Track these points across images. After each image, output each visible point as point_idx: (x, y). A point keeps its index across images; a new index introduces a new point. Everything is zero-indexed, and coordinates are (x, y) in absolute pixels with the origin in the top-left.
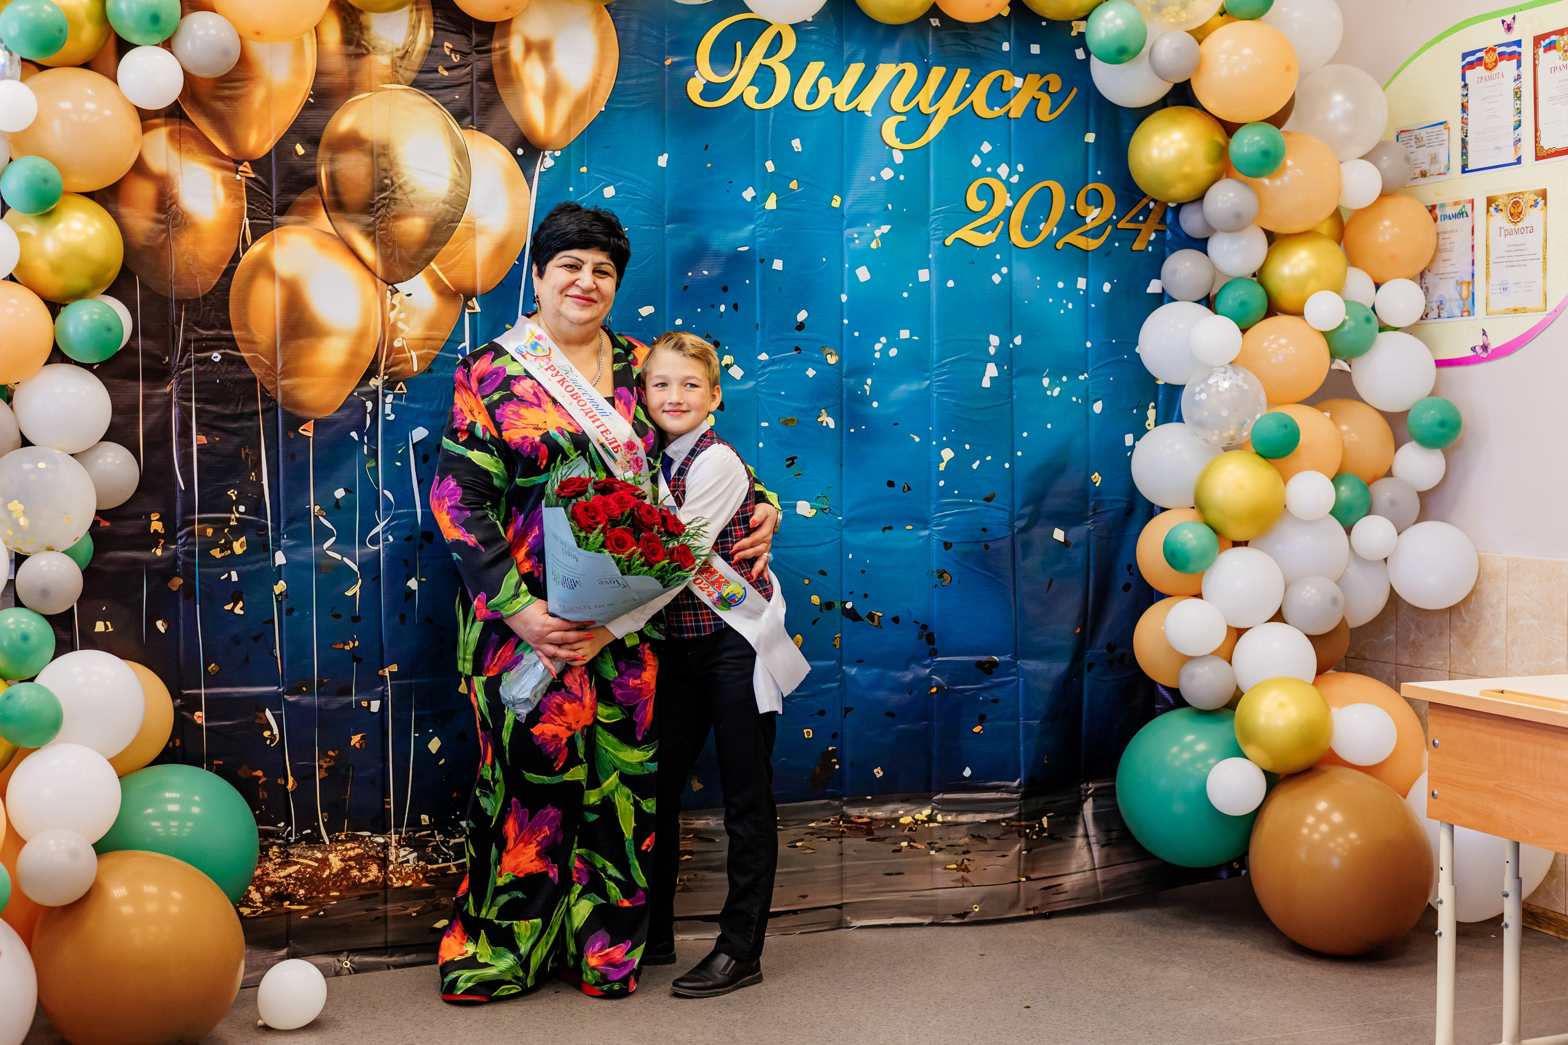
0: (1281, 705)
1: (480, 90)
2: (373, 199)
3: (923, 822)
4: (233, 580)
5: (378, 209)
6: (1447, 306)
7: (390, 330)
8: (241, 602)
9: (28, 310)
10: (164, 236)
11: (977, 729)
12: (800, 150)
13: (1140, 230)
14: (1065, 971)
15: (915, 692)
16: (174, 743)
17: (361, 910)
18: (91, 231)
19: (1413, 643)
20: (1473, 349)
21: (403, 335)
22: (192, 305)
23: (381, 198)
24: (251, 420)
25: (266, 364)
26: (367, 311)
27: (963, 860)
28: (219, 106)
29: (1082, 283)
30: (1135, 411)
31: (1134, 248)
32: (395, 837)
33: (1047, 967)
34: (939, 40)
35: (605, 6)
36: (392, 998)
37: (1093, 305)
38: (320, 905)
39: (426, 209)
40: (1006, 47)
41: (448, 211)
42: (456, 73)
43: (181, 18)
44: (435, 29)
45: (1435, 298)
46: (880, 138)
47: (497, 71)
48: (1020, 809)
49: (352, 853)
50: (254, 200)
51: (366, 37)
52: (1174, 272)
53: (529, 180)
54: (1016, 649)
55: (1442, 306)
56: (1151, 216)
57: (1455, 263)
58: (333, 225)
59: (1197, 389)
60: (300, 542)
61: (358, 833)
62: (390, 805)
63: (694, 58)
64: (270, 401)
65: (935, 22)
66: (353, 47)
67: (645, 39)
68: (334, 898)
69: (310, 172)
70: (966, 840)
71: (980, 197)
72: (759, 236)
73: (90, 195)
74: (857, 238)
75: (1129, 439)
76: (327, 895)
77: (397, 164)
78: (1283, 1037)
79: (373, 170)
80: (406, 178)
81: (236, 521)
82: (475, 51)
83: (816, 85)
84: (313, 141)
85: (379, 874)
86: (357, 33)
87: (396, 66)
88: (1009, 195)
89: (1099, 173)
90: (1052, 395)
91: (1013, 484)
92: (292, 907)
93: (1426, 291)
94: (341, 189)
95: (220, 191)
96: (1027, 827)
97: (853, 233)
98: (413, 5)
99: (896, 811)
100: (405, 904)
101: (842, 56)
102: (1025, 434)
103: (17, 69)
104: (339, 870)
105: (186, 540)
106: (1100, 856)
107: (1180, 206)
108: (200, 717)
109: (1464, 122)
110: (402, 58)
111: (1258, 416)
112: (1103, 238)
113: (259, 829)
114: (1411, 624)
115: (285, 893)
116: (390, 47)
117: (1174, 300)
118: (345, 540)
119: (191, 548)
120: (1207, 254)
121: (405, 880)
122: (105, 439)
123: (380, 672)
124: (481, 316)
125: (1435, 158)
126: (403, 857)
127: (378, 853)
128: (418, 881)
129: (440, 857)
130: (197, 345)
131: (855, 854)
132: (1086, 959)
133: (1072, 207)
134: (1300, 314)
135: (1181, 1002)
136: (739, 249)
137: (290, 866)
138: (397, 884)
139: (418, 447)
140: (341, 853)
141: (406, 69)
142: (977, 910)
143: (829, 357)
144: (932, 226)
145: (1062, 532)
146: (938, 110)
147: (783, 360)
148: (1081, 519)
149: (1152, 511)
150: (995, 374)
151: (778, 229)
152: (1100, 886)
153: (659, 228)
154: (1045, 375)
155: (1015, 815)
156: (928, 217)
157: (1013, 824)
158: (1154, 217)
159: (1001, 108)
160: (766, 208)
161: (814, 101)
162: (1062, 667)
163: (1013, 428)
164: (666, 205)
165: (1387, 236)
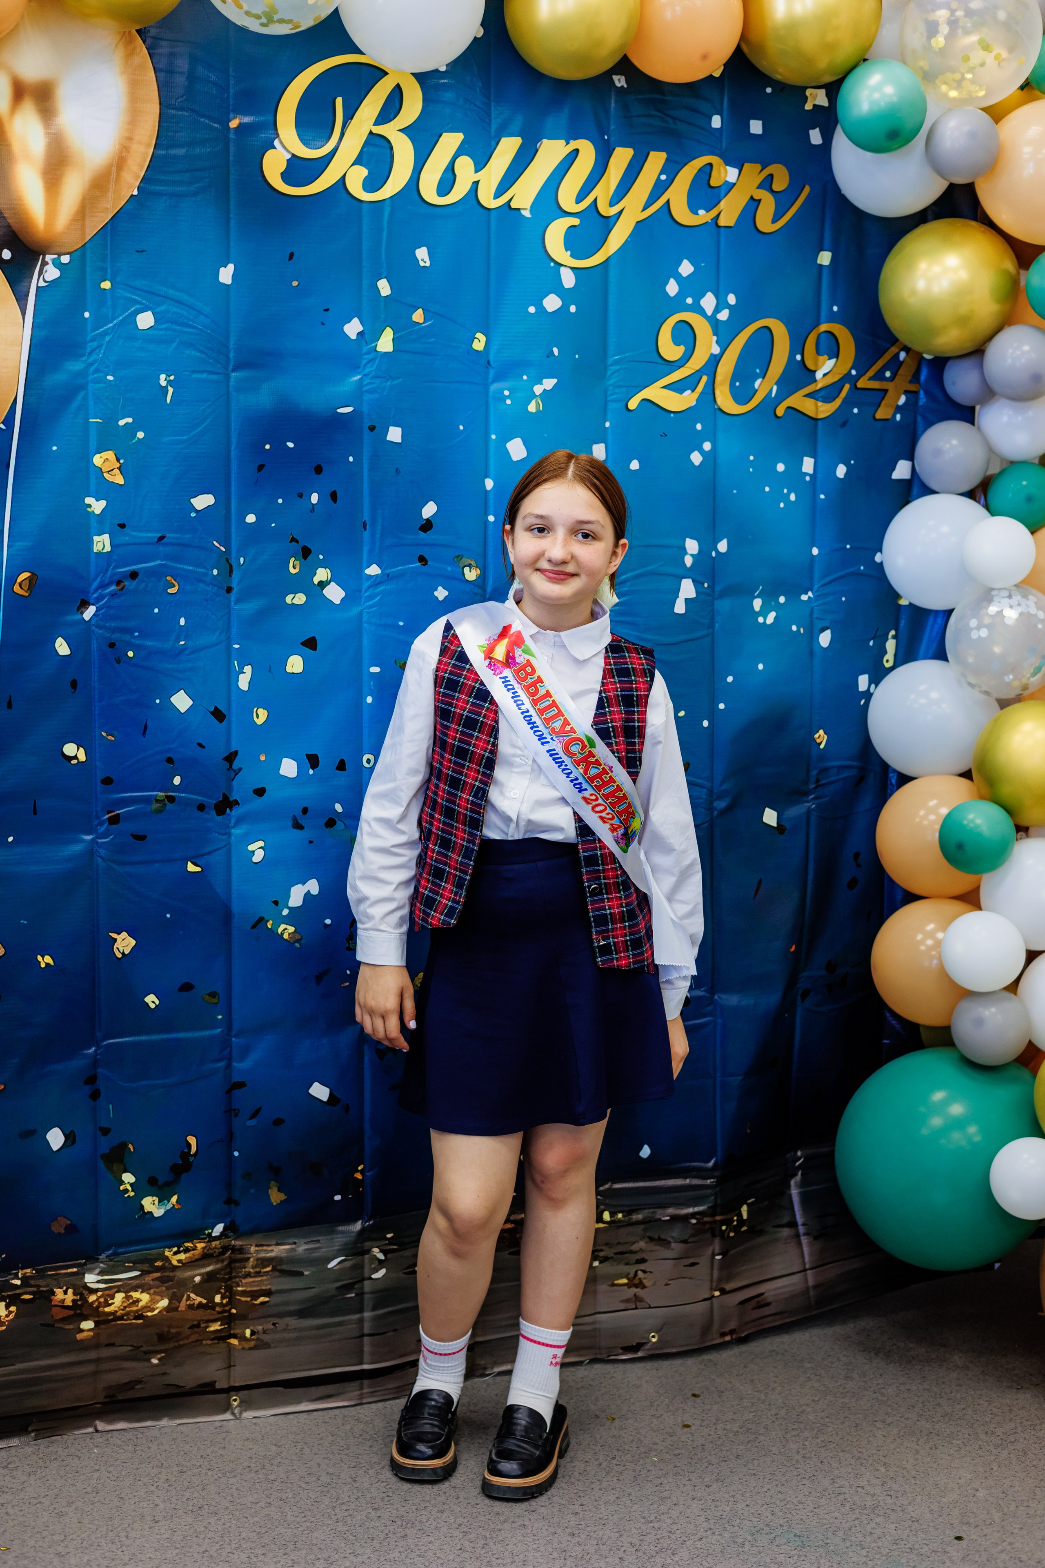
12: (428, 264)
13: (886, 391)
27: (636, 1272)
29: (808, 465)
30: (871, 643)
31: (879, 415)
34: (626, 108)
35: (138, 31)
37: (822, 496)
40: (716, 122)
46: (542, 250)
48: (716, 1198)
52: (938, 452)
53: (22, 300)
54: (713, 980)
56: (901, 371)
59: (971, 620)
63: (271, 118)
65: (620, 81)
67: (200, 86)
70: (643, 1244)
71: (676, 341)
72: (368, 392)
74: (508, 397)
75: (863, 682)
83: (451, 168)
88: (715, 338)
89: (835, 308)
90: (765, 623)
91: (713, 750)
96: (723, 1223)
97: (503, 388)
101: (489, 125)
102: (730, 679)
106: (811, 1254)
107: (944, 361)
112: (838, 402)
117: (931, 492)
120: (977, 427)
132: (819, 1430)
133: (798, 357)
136: (339, 411)
142: (654, 1340)
143: (467, 570)
144: (611, 382)
145: (775, 813)
146: (622, 210)
147: (400, 575)
148: (798, 794)
149: (889, 782)
150: (693, 595)
151: (395, 382)
152: (812, 1293)
153: (221, 377)
154: (756, 594)
155: (709, 1208)
156: (606, 368)
157: (706, 1219)
158: (905, 373)
159: (707, 212)
160: (378, 349)
161: (448, 191)
162: (772, 999)
163: (713, 670)
164: (232, 343)
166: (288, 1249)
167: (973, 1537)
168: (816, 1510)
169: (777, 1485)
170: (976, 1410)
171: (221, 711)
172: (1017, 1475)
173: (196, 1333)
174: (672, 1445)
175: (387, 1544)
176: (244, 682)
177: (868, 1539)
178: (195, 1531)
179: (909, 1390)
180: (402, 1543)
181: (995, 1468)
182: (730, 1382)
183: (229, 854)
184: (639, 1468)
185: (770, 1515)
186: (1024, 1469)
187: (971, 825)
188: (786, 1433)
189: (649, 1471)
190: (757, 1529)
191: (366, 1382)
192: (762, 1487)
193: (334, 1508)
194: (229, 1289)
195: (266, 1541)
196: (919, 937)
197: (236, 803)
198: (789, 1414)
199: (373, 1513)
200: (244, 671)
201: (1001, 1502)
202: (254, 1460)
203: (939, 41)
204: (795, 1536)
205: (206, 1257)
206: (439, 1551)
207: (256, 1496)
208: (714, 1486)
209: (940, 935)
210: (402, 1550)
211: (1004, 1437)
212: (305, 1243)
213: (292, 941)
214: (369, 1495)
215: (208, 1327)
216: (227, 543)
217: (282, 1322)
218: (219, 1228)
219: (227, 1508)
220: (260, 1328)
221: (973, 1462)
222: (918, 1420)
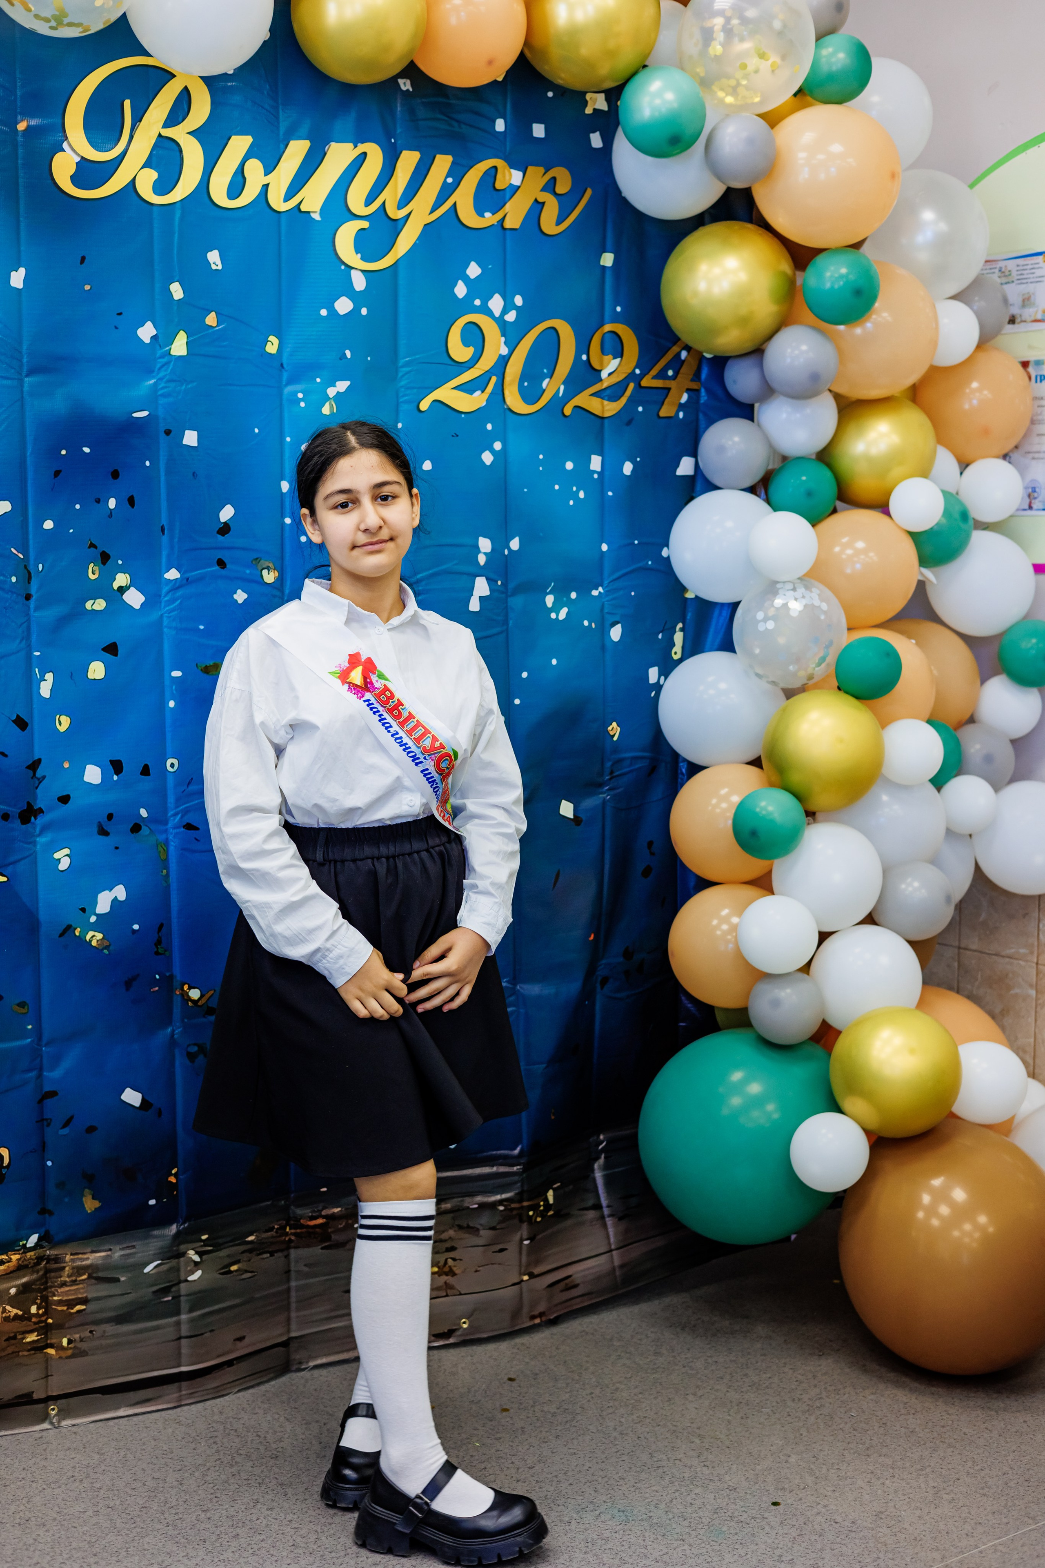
6: (1042, 495)
12: (220, 267)
13: (669, 389)
27: (446, 1260)
29: (596, 463)
30: (660, 636)
31: (663, 413)
34: (412, 112)
37: (610, 494)
40: (500, 125)
45: (1024, 483)
46: (332, 252)
48: (522, 1184)
52: (721, 449)
55: (1036, 495)
56: (681, 371)
59: (757, 612)
63: (60, 121)
65: (405, 85)
70: (451, 1233)
71: (466, 342)
72: (163, 396)
74: (302, 400)
75: (653, 674)
83: (240, 171)
88: (503, 339)
89: (619, 309)
90: (557, 618)
93: (1021, 471)
97: (297, 391)
101: (278, 128)
102: (525, 675)
106: (616, 1235)
107: (724, 360)
112: (623, 400)
117: (714, 487)
120: (756, 424)
125: (1029, 299)
131: (305, 1269)
132: (634, 1406)
133: (584, 357)
134: (881, 507)
136: (135, 415)
142: (465, 1326)
143: (265, 572)
144: (403, 383)
145: (571, 806)
146: (410, 213)
147: (201, 579)
148: (594, 786)
149: (679, 771)
150: (487, 593)
151: (190, 386)
152: (618, 1273)
153: (15, 383)
154: (548, 591)
155: (516, 1194)
156: (397, 370)
157: (513, 1206)
158: (686, 371)
159: (493, 214)
160: (172, 353)
161: (237, 195)
162: (572, 988)
163: (508, 666)
164: (25, 347)
165: (975, 402)
166: (103, 1256)
167: (789, 1501)
168: (637, 1485)
169: (597, 1463)
170: (781, 1379)
171: (23, 720)
172: (826, 1439)
173: (13, 1345)
174: (493, 1430)
175: (219, 1545)
176: (45, 689)
177: (689, 1510)
178: (25, 1544)
179: (716, 1362)
180: (234, 1543)
181: (805, 1434)
182: (544, 1364)
183: (35, 862)
184: (462, 1454)
185: (593, 1493)
186: (832, 1433)
187: (764, 812)
188: (602, 1411)
189: (472, 1456)
190: (583, 1506)
191: (184, 1384)
192: (583, 1465)
193: (163, 1513)
194: (45, 1299)
195: (98, 1549)
196: (715, 922)
197: (41, 811)
198: (603, 1393)
199: (203, 1515)
200: (46, 678)
201: (812, 1466)
202: (77, 1470)
203: (717, 48)
204: (619, 1511)
205: (21, 1268)
206: (272, 1549)
207: (83, 1506)
208: (537, 1468)
209: (735, 920)
210: (234, 1549)
211: (810, 1403)
212: (120, 1249)
213: (101, 948)
214: (197, 1497)
215: (24, 1338)
216: (25, 550)
217: (99, 1329)
218: (33, 1239)
219: (55, 1519)
220: (77, 1336)
221: (783, 1429)
222: (727, 1391)
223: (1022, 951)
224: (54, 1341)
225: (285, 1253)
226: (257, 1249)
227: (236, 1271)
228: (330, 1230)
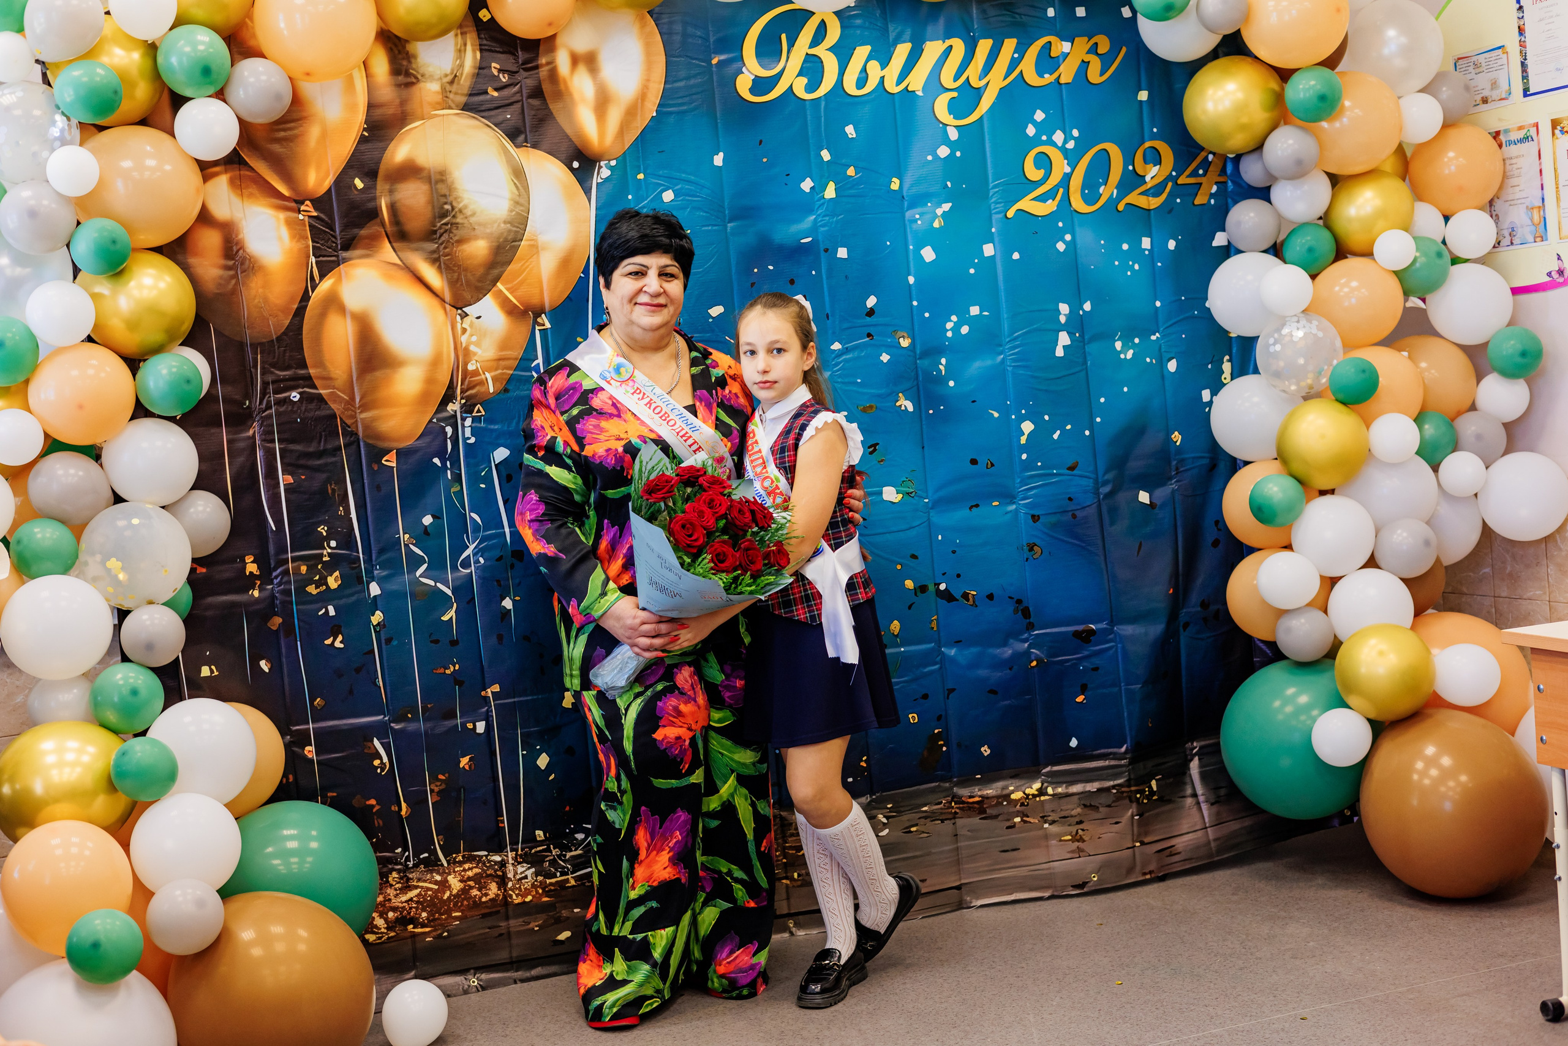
0: (1381, 653)
1: (531, 107)
2: (435, 226)
3: (1034, 796)
4: (330, 615)
5: (441, 236)
6: (1519, 233)
7: (463, 354)
8: (340, 636)
9: (108, 369)
10: (233, 282)
11: (1080, 699)
12: (854, 136)
13: (1201, 184)
14: (1184, 936)
15: (1015, 668)
16: (288, 779)
17: (483, 928)
18: (162, 285)
19: (1510, 575)
20: (1549, 274)
21: (476, 358)
22: (266, 347)
23: (443, 224)
24: (334, 456)
25: (344, 399)
26: (438, 338)
27: (1077, 830)
28: (276, 148)
29: (1146, 243)
30: (1210, 366)
31: (1196, 202)
32: (511, 855)
33: (1166, 932)
34: (984, 12)
35: (648, 12)
36: (521, 1013)
37: (1159, 264)
38: (444, 927)
39: (488, 231)
40: (1051, 12)
41: (510, 231)
42: (506, 92)
43: (232, 66)
44: (481, 51)
45: (1506, 224)
46: (933, 116)
47: (546, 87)
48: (1129, 774)
49: (470, 873)
50: (319, 238)
51: (414, 66)
52: (1240, 223)
53: (587, 192)
54: (1112, 616)
55: (1514, 233)
56: (1210, 169)
57: (1524, 189)
58: (397, 255)
59: (1271, 341)
60: (392, 571)
61: (475, 853)
62: (504, 823)
63: (740, 54)
64: (352, 436)
66: (402, 76)
67: (690, 40)
68: (456, 918)
69: (370, 205)
70: (1079, 810)
71: (1038, 166)
72: (821, 226)
73: (158, 250)
74: (919, 219)
75: (1206, 395)
76: (450, 916)
77: (455, 189)
78: (1408, 990)
79: (433, 197)
80: (465, 202)
81: (329, 557)
82: (522, 69)
83: (864, 70)
84: (371, 174)
85: (499, 892)
86: (405, 63)
87: (446, 92)
88: (1066, 161)
89: (1155, 130)
90: (1125, 358)
91: (1095, 451)
92: (416, 930)
93: (1496, 218)
94: (403, 219)
95: (285, 232)
96: (1137, 792)
97: (915, 214)
98: (457, 29)
99: (1006, 787)
100: (526, 919)
101: (888, 37)
102: (1102, 400)
103: (76, 133)
104: (459, 891)
105: (281, 579)
106: (1210, 815)
107: (1238, 158)
108: (310, 751)
109: (1522, 44)
110: (452, 82)
111: (1335, 362)
112: (1164, 196)
113: (377, 857)
114: (1507, 556)
115: (408, 917)
116: (438, 73)
117: (1241, 252)
118: (437, 567)
119: (287, 587)
120: (1270, 203)
121: (525, 896)
122: (193, 488)
123: (483, 693)
124: (551, 333)
125: (1495, 83)
126: (521, 873)
127: (496, 871)
128: (538, 896)
129: (558, 871)
130: (274, 386)
131: (969, 833)
132: (1204, 921)
133: (1131, 168)
134: (1368, 254)
135: (1303, 960)
136: (802, 241)
137: (411, 890)
138: (517, 900)
139: (502, 468)
140: (460, 874)
141: (456, 94)
142: (1095, 879)
143: (901, 340)
144: (992, 200)
145: (1147, 494)
146: (988, 82)
147: (857, 347)
148: (1164, 480)
149: (1234, 466)
150: (1069, 343)
151: (839, 218)
152: (1213, 844)
153: (722, 227)
154: (1116, 339)
155: (1125, 781)
156: (988, 191)
157: (1124, 790)
158: (1214, 169)
159: (1051, 75)
160: (825, 197)
161: (863, 86)
162: (1156, 629)
163: (1088, 395)
164: (726, 204)
165: (1453, 168)
181: (1325, 932)
184: (1070, 946)
186: (1347, 931)
188: (1180, 924)
192: (1155, 949)
223: (1537, 592)
224: (789, 874)
225: (953, 821)
226: (929, 816)
227: (916, 831)
228: (985, 806)
